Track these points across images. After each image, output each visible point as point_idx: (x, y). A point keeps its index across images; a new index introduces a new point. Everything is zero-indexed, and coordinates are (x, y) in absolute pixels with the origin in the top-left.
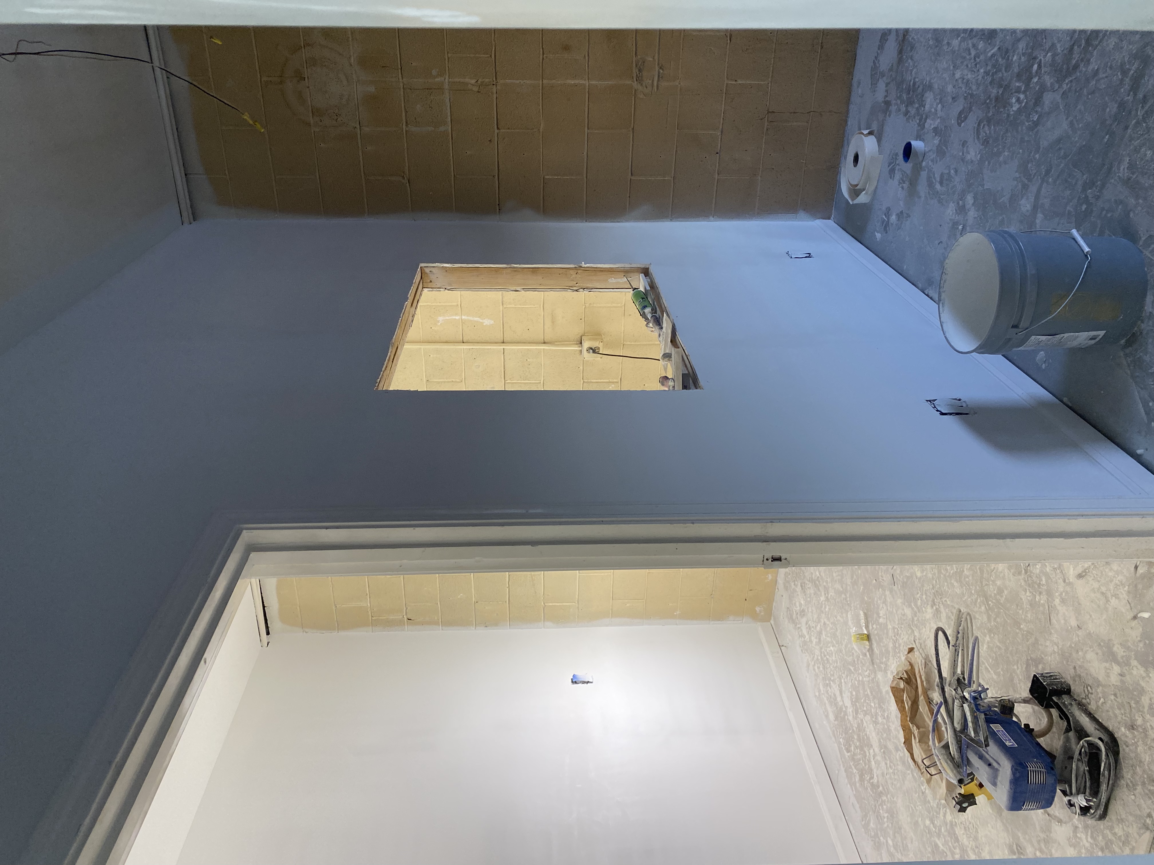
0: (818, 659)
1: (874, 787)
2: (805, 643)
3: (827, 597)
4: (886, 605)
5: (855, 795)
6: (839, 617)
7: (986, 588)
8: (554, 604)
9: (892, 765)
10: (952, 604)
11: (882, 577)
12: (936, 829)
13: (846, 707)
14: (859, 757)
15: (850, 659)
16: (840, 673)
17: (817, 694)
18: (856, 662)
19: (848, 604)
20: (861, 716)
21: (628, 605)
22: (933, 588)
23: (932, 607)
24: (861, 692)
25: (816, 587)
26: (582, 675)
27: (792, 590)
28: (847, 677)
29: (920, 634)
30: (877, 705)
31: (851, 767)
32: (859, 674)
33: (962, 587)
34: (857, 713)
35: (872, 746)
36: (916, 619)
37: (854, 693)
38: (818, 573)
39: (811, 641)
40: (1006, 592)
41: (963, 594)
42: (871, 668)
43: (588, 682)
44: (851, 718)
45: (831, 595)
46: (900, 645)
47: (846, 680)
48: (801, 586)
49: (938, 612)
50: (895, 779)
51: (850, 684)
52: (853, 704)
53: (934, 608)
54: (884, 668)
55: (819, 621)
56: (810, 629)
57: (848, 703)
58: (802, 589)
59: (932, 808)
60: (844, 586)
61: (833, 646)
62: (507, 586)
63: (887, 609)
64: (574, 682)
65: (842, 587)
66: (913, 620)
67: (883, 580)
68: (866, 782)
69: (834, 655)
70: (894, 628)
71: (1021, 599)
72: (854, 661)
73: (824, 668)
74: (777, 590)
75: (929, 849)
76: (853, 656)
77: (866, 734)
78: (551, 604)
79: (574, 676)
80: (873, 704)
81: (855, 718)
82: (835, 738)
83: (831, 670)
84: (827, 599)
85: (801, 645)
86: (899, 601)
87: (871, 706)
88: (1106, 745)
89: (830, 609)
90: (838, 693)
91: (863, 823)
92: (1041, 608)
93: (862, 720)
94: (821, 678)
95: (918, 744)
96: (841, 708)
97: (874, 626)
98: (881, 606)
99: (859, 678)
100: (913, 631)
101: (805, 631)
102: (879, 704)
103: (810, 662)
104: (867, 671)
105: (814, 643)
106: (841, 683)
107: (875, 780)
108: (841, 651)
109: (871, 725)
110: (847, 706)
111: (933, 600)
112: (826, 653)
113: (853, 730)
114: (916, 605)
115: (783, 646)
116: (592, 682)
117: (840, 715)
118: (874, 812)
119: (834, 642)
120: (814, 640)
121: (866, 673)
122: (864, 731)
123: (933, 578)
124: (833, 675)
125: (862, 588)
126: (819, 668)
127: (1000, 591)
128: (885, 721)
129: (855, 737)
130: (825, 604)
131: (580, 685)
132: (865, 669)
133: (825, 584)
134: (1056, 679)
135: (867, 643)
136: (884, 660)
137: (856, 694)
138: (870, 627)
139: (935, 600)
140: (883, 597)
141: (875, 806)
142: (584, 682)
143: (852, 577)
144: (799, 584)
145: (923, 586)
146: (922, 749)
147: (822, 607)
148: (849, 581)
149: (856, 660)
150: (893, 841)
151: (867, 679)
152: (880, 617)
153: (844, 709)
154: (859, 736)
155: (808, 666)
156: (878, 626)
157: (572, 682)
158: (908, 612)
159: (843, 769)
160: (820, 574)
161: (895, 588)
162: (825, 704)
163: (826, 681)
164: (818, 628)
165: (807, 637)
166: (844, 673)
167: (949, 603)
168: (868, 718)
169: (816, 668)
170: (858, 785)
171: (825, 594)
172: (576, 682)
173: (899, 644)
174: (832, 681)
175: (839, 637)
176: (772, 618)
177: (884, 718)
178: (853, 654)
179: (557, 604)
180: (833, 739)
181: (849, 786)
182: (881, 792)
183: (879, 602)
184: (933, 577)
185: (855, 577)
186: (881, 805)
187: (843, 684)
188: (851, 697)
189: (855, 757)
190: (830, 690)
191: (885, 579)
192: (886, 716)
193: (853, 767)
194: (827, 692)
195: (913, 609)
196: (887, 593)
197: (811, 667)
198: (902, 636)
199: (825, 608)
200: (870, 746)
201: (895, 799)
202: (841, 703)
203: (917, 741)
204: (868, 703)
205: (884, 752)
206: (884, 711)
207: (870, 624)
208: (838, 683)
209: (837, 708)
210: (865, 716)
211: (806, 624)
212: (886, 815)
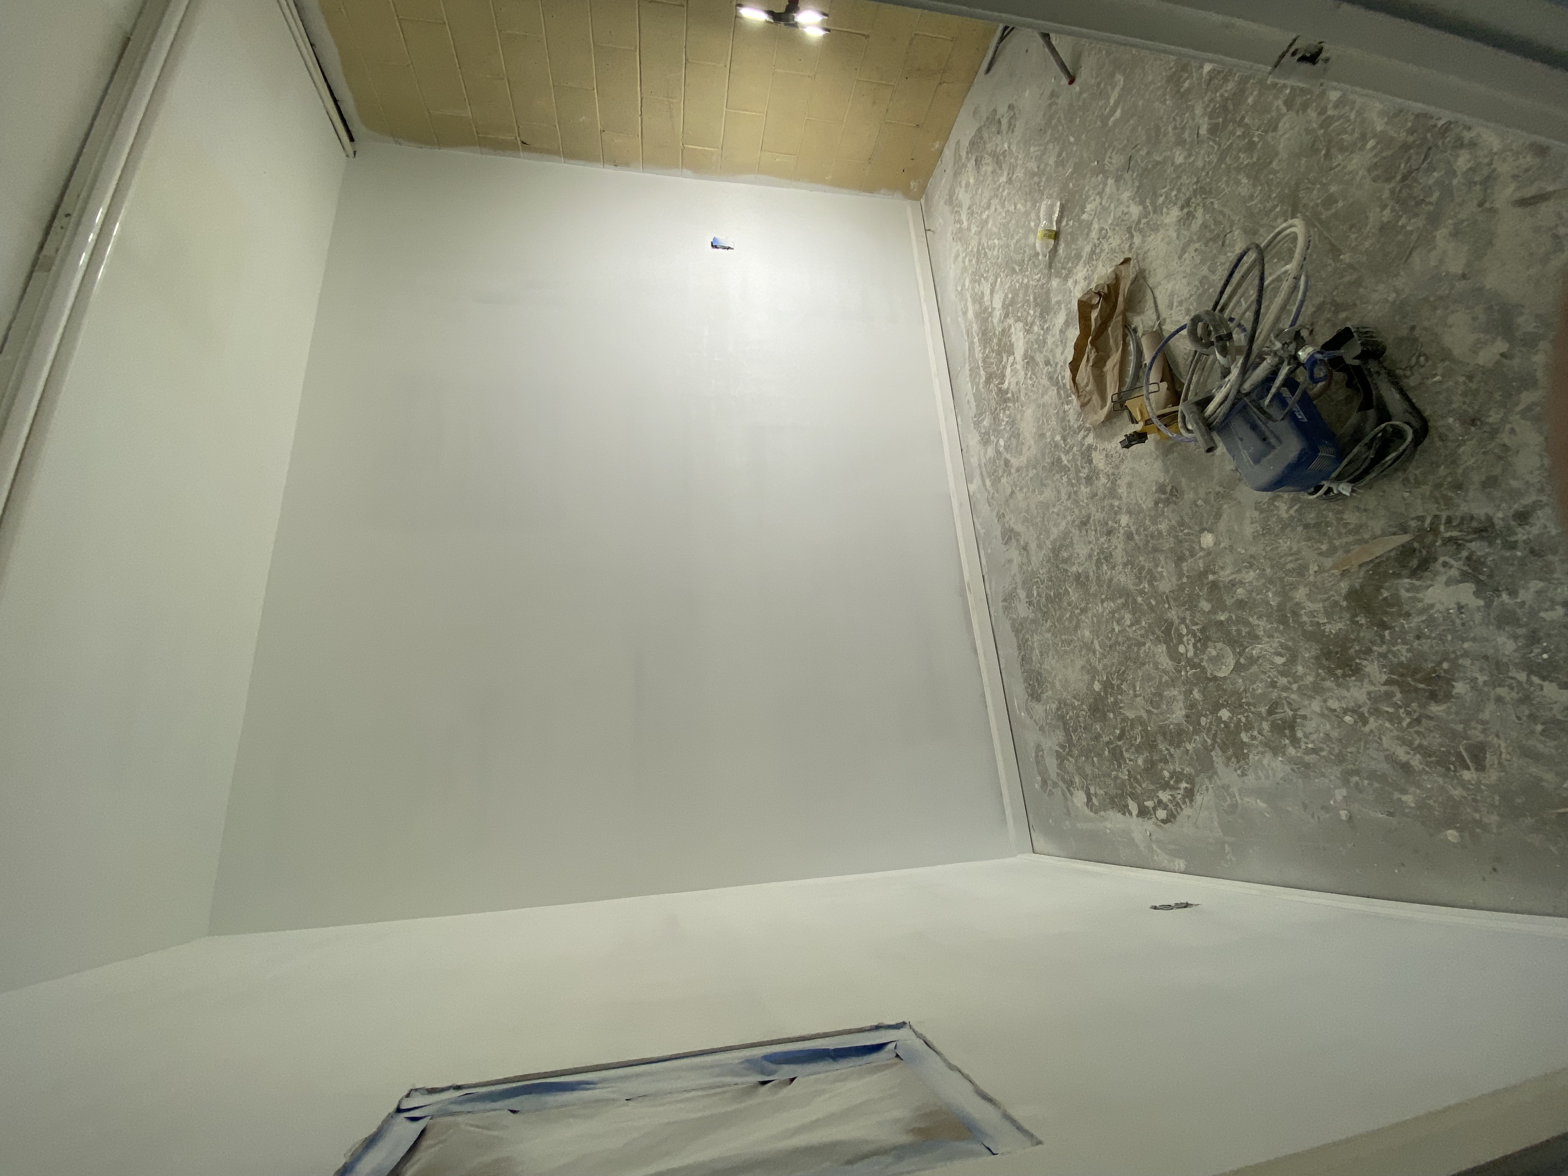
0: (972, 251)
1: (1001, 392)
2: (960, 230)
3: (1010, 179)
4: (1101, 198)
5: (974, 394)
6: (1019, 206)
7: (1302, 194)
8: (694, 147)
9: (1033, 377)
10: (1221, 209)
11: (1110, 158)
12: (1066, 446)
13: (993, 309)
14: (992, 360)
15: (1018, 257)
16: (998, 271)
17: (959, 289)
18: (1026, 262)
19: (1040, 190)
20: (1010, 321)
21: (777, 160)
22: (1197, 183)
23: (1182, 208)
24: (1021, 295)
25: (997, 163)
26: (723, 241)
27: (960, 164)
28: (1007, 277)
29: (1143, 242)
30: (1038, 314)
31: (978, 368)
32: (1025, 275)
33: (1254, 186)
34: (1006, 316)
35: (1013, 354)
36: (1144, 221)
37: (1010, 296)
38: (1006, 146)
39: (969, 229)
40: (1340, 204)
41: (1252, 197)
42: (1046, 271)
43: (729, 248)
44: (995, 321)
45: (1017, 176)
46: (1102, 251)
47: (1004, 279)
48: (976, 161)
49: (1188, 218)
50: (1032, 391)
51: (1008, 284)
52: (1005, 306)
53: (1186, 210)
54: (1066, 274)
55: (988, 207)
56: (972, 215)
57: (998, 304)
58: (976, 164)
59: (1070, 428)
60: (1042, 167)
61: (998, 239)
62: (640, 113)
63: (1101, 204)
64: (714, 246)
65: (1038, 167)
66: (1139, 222)
67: (1110, 163)
68: (992, 385)
69: (996, 249)
70: (1101, 229)
71: (1367, 218)
72: (1023, 261)
73: (977, 263)
74: (939, 162)
75: (1049, 461)
76: (1024, 254)
77: (1010, 341)
78: (691, 146)
79: (714, 239)
80: (1032, 312)
81: (1001, 321)
82: (968, 336)
83: (987, 265)
84: (1010, 181)
85: (955, 232)
86: (1126, 195)
87: (1028, 313)
88: (1415, 432)
89: (1009, 194)
90: (987, 292)
91: (975, 419)
92: (1400, 237)
93: (1010, 326)
94: (970, 272)
95: (1089, 369)
96: (986, 309)
97: (1071, 223)
98: (1092, 198)
99: (1023, 280)
100: (1132, 236)
101: (964, 217)
102: (1041, 314)
103: (960, 252)
104: (1038, 274)
105: (973, 231)
106: (996, 281)
107: (1005, 386)
108: (1008, 246)
109: (1021, 333)
110: (995, 308)
111: (1189, 199)
112: (986, 245)
113: (995, 333)
114: (1153, 203)
115: (929, 230)
116: (733, 249)
117: (984, 315)
118: (992, 413)
119: (1002, 235)
120: (974, 229)
121: (1037, 277)
122: (1009, 336)
123: (1203, 169)
124: (988, 271)
125: (1070, 170)
126: (970, 261)
127: (1330, 200)
128: (1042, 332)
129: (995, 341)
130: (1004, 186)
131: (720, 250)
132: (1036, 271)
133: (1012, 160)
134: (1372, 337)
135: (1052, 242)
136: (1070, 265)
137: (1013, 298)
138: (1064, 223)
139: (1193, 200)
140: (1101, 186)
141: (996, 409)
142: (724, 248)
143: (1060, 155)
144: (974, 158)
145: (1179, 177)
146: (1093, 374)
147: (998, 189)
148: (1052, 161)
149: (1026, 259)
150: (1005, 442)
151: (1034, 283)
152: (1084, 212)
153: (990, 310)
154: (1000, 340)
155: (957, 257)
156: (1077, 224)
157: (712, 246)
158: (1135, 210)
159: (967, 367)
160: (1009, 147)
161: (1127, 176)
162: (966, 301)
163: (975, 276)
164: (984, 216)
165: (965, 224)
166: (1004, 272)
167: (1216, 206)
168: (1020, 325)
169: (967, 259)
170: (981, 386)
171: (1008, 174)
172: (716, 247)
173: (1101, 249)
174: (984, 278)
175: (1011, 229)
176: (924, 196)
177: (1042, 329)
178: (1025, 252)
179: (697, 147)
180: (966, 337)
181: (969, 384)
182: (1009, 399)
183: (1091, 192)
184: (1204, 166)
185: (1064, 154)
186: (1004, 409)
187: (998, 283)
188: (1004, 299)
189: (987, 360)
190: (977, 287)
191: (1114, 161)
192: (1045, 327)
193: (981, 369)
194: (973, 289)
195: (1145, 208)
196: (1110, 181)
197: (960, 259)
198: (1111, 240)
199: (1003, 191)
200: (1011, 352)
201: (1024, 408)
202: (987, 303)
203: (1091, 364)
204: (1025, 310)
205: (1028, 363)
206: (1045, 322)
207: (1066, 219)
208: (991, 280)
209: (981, 306)
210: (1016, 321)
211: (969, 208)
212: (1006, 420)
